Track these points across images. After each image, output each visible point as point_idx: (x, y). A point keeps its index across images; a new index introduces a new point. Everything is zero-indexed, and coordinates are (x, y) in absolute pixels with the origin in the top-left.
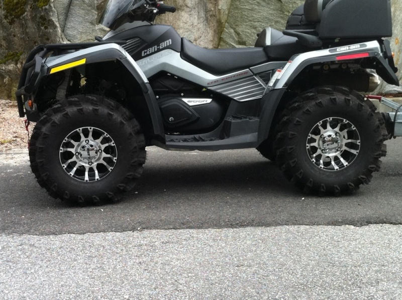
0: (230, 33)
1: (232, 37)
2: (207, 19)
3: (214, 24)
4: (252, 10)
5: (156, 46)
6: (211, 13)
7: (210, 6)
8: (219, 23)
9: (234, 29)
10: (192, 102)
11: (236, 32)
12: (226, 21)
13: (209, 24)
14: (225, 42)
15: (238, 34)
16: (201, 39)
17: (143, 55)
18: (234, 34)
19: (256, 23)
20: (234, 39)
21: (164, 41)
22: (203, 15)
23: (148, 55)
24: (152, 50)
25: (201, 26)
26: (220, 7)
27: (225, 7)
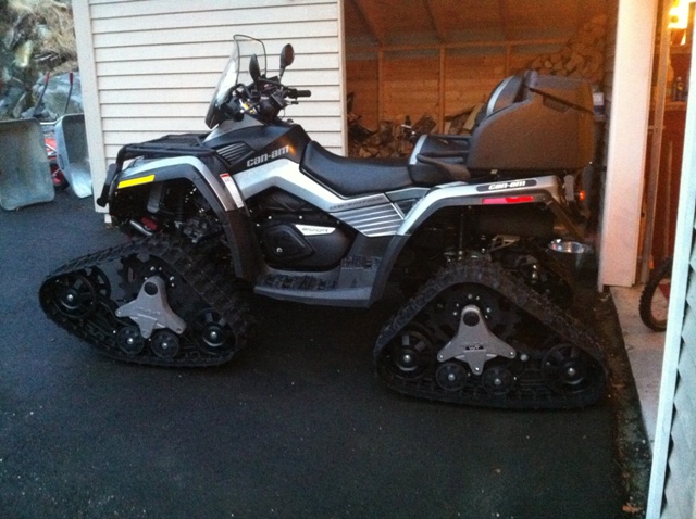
5: (266, 155)
10: (308, 230)
17: (248, 165)
21: (277, 149)
23: (255, 166)
24: (260, 159)
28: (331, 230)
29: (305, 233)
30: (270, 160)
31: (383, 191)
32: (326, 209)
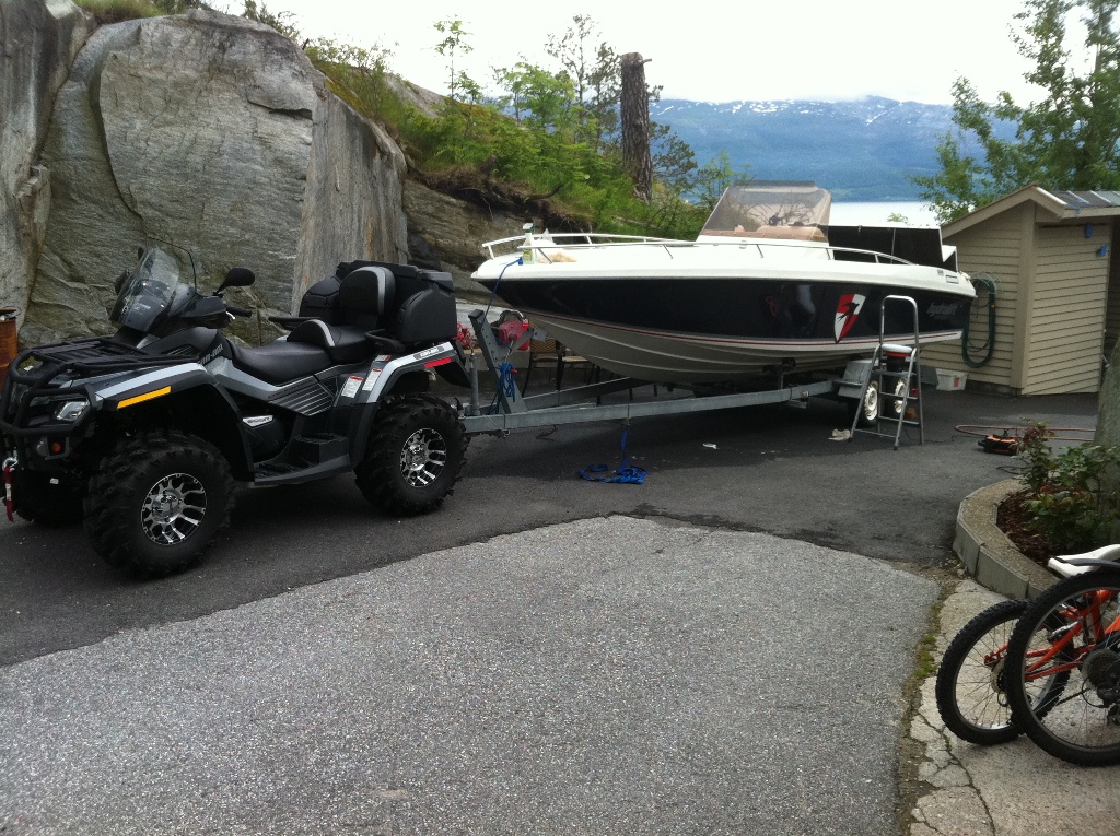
0: (53, 263)
1: (57, 268)
2: (18, 241)
3: (28, 248)
4: (91, 226)
6: (24, 231)
7: (23, 219)
8: (35, 245)
9: (61, 256)
10: (253, 421)
11: (63, 260)
12: (44, 243)
13: (21, 248)
14: (45, 276)
15: (69, 265)
16: (12, 273)
18: (60, 264)
19: (100, 248)
20: (63, 272)
22: (14, 236)
25: (11, 252)
26: (35, 220)
27: (42, 221)
28: (270, 418)
29: (252, 425)
30: (212, 359)
31: (312, 374)
32: (265, 398)
